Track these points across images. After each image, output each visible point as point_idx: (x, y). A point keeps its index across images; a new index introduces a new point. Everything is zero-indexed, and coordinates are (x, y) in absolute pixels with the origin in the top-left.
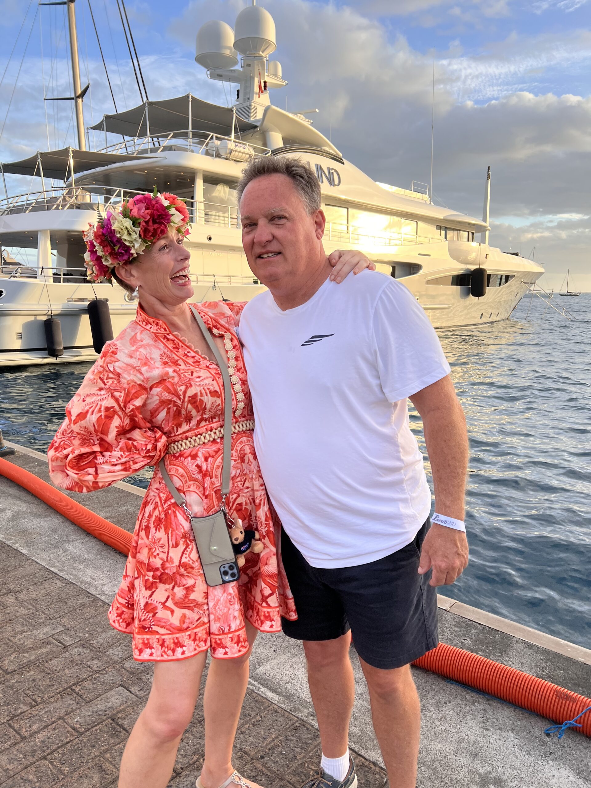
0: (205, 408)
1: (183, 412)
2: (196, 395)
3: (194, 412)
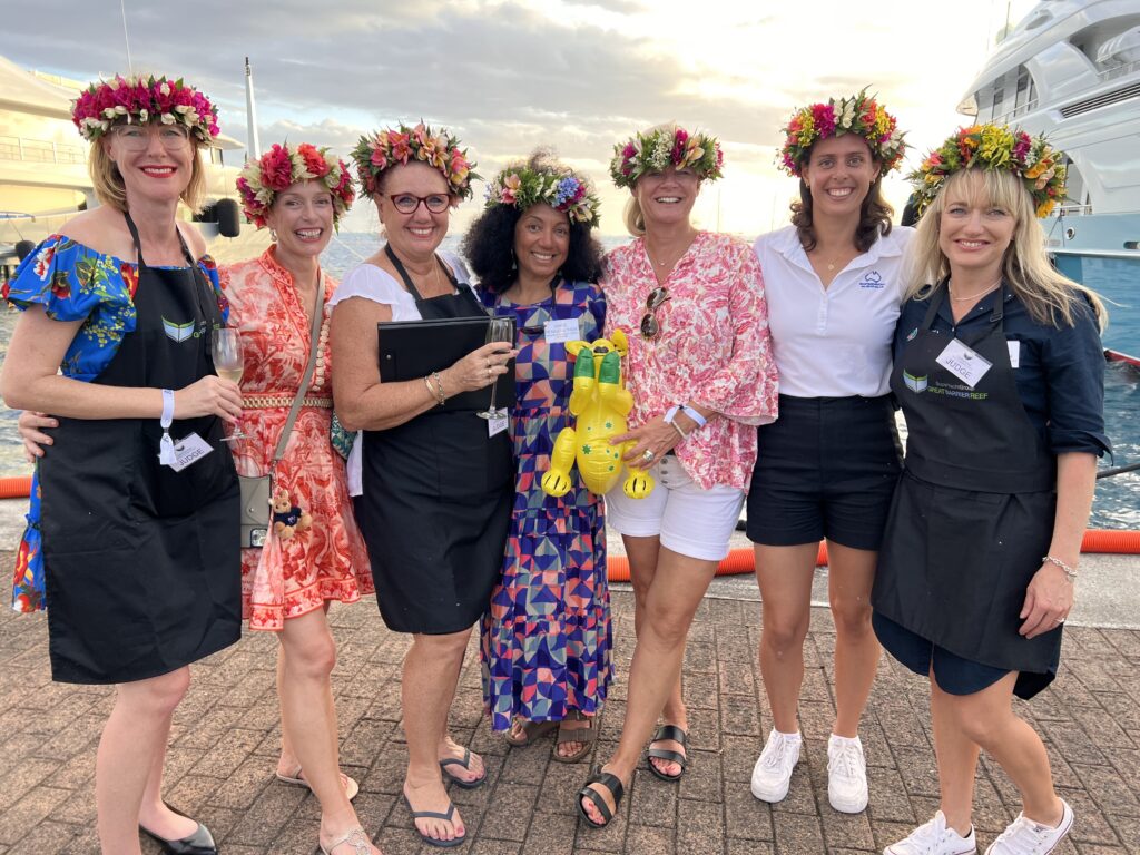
0: (281, 375)
1: (259, 370)
2: (280, 360)
3: (268, 375)
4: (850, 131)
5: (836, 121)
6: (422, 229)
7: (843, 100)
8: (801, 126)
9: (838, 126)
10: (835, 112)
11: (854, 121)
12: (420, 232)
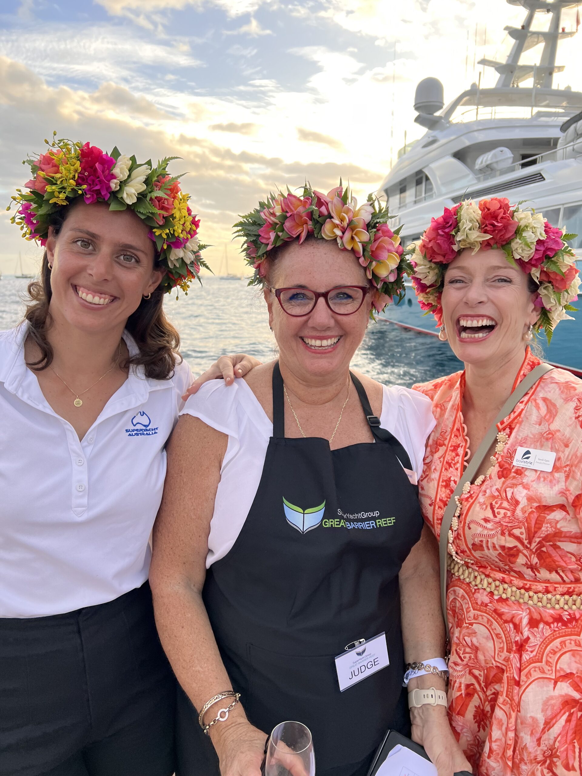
4: (131, 210)
5: (114, 185)
6: (321, 338)
7: (133, 159)
8: (56, 168)
9: (115, 195)
10: (116, 171)
11: (142, 197)
12: (318, 343)
